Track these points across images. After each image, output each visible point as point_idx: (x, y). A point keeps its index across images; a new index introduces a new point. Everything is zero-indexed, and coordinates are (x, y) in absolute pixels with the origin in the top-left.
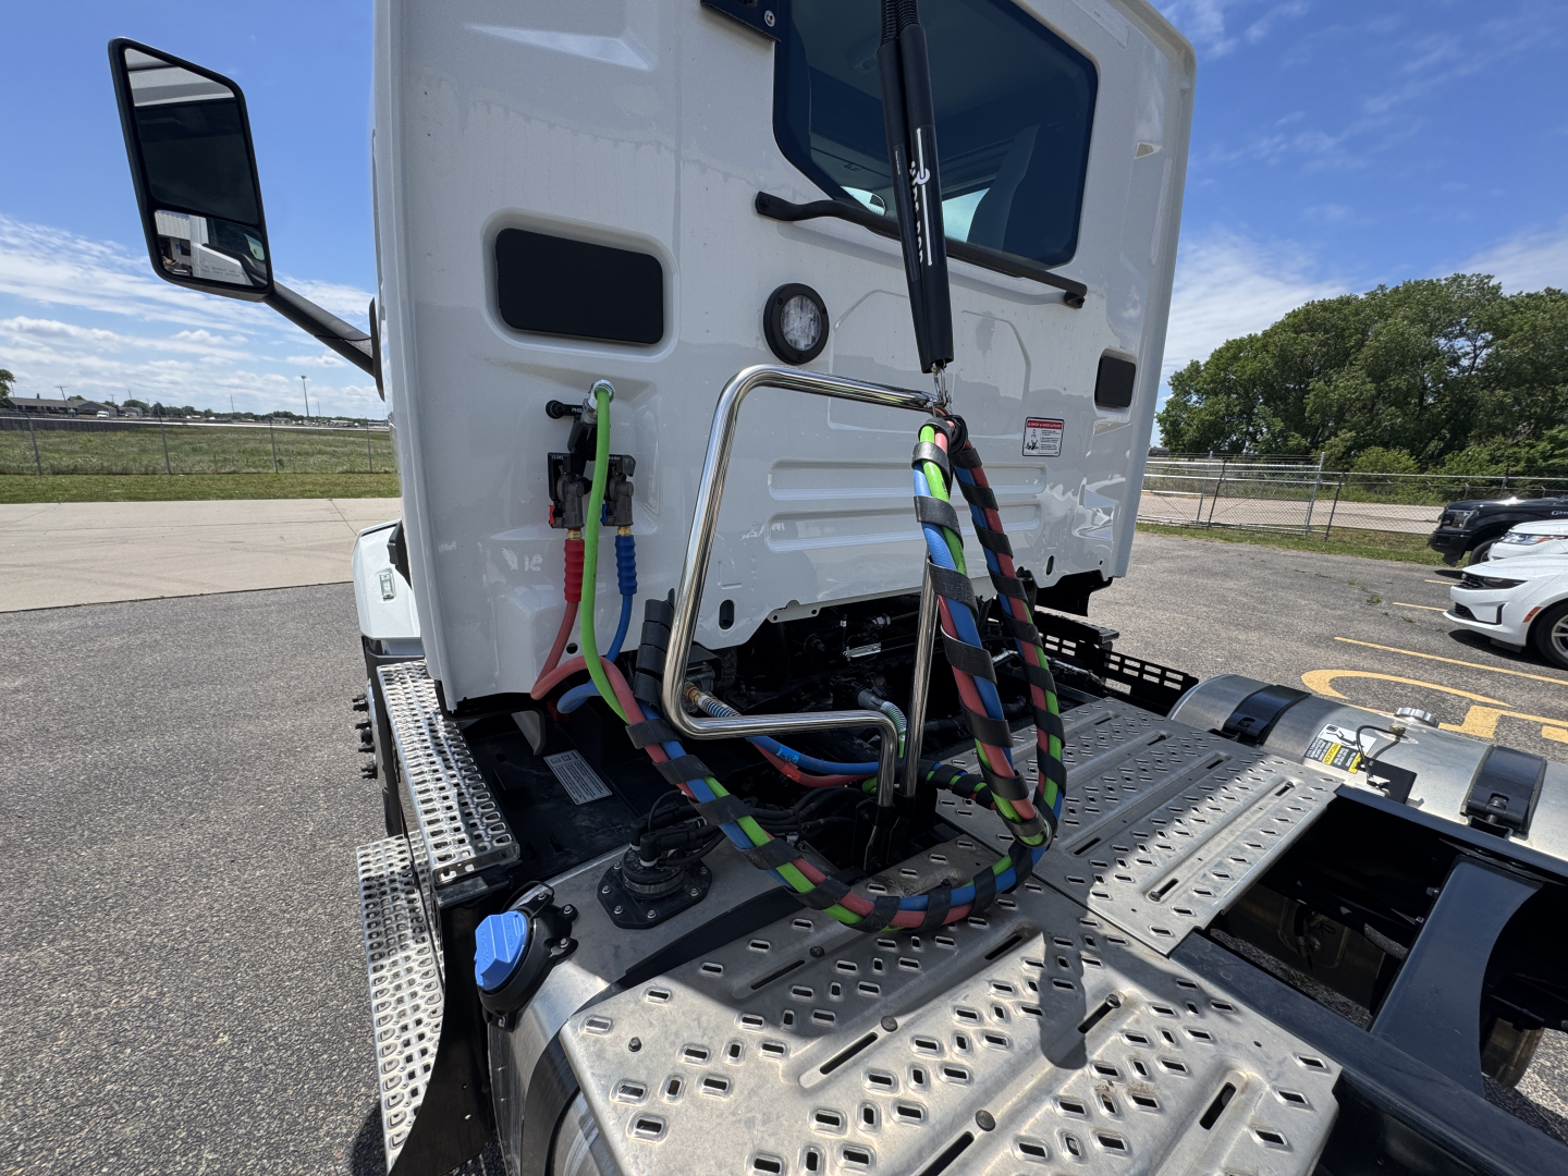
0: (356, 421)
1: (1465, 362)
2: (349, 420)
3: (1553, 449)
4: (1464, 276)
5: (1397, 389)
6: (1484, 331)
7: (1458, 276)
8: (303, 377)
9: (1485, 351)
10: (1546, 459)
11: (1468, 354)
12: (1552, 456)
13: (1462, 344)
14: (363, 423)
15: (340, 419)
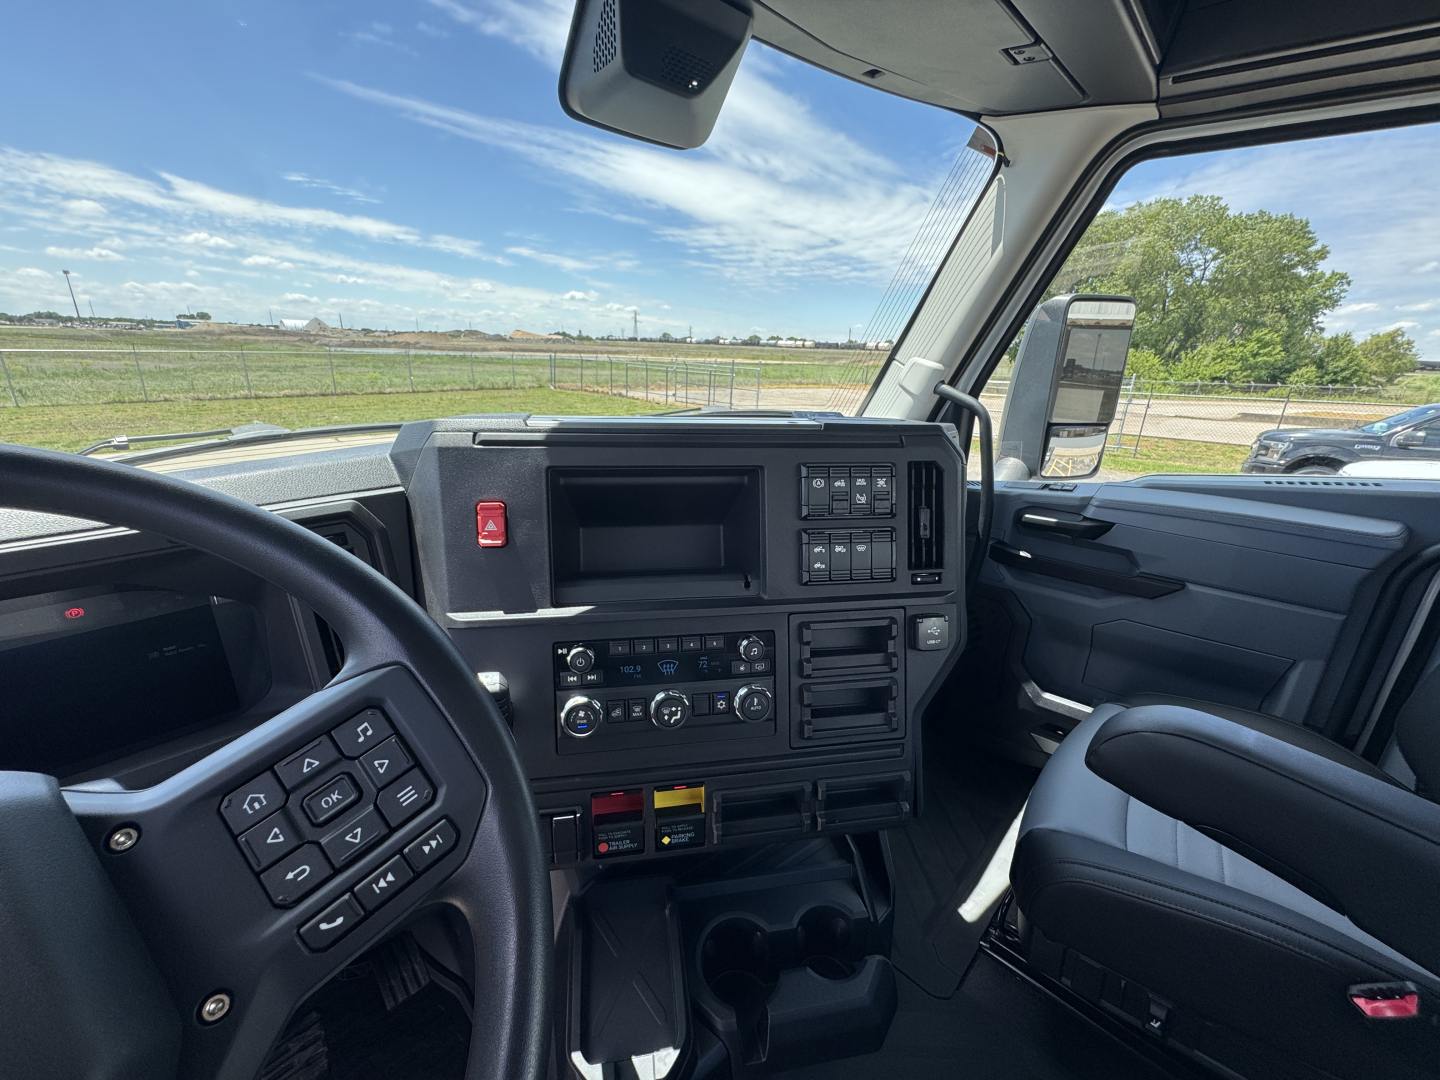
0: (140, 322)
1: (1198, 273)
2: (131, 320)
3: (1259, 348)
4: (1202, 198)
5: (1148, 296)
6: (1213, 246)
7: (1197, 197)
8: (66, 272)
9: (1213, 263)
10: (1255, 356)
11: (1199, 266)
12: (1257, 354)
13: (1197, 257)
14: (150, 324)
15: (120, 320)
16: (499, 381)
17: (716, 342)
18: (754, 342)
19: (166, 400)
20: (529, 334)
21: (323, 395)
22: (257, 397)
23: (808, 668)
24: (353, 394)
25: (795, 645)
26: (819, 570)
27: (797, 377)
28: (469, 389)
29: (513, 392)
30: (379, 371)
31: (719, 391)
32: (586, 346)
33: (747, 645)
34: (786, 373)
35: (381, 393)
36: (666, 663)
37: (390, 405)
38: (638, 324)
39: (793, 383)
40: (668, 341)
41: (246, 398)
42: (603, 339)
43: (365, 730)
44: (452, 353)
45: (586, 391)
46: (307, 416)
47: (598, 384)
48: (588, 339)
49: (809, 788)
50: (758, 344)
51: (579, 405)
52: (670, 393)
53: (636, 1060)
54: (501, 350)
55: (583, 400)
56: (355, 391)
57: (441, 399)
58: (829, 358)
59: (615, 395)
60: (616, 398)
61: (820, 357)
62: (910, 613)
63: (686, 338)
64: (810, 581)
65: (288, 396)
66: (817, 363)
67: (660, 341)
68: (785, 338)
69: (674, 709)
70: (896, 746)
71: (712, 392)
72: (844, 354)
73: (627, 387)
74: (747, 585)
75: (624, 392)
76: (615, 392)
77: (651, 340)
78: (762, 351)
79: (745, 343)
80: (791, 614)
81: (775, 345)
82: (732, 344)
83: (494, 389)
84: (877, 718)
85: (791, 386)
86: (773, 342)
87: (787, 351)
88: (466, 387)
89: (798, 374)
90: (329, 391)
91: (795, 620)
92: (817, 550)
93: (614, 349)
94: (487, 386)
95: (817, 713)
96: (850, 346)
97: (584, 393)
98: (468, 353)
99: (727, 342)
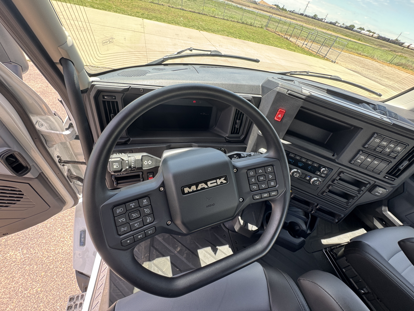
16: (249, 21)
17: (334, 24)
18: (351, 28)
19: (162, 5)
20: (266, 3)
21: (199, 13)
22: (183, 10)
23: (336, 182)
24: (207, 15)
25: (336, 175)
26: (358, 162)
27: (360, 50)
28: (239, 22)
29: (252, 27)
30: (215, 8)
31: (324, 48)
32: (283, 13)
33: (324, 170)
34: (356, 47)
35: (214, 17)
36: (300, 163)
37: (215, 22)
38: (307, 7)
39: (356, 53)
40: (315, 19)
41: (180, 9)
42: (290, 12)
43: (270, 169)
44: (238, 6)
45: (276, 33)
46: (194, 20)
47: (281, 32)
48: (285, 10)
49: (316, 204)
50: (352, 30)
51: (271, 39)
52: (305, 43)
53: (249, 224)
54: (254, 8)
55: (274, 37)
56: (208, 14)
57: (230, 24)
58: (381, 45)
59: (285, 38)
60: (285, 39)
61: (376, 43)
62: (376, 183)
63: (323, 19)
64: (353, 163)
65: (190, 11)
66: (373, 46)
67: (312, 18)
68: (366, 30)
69: (297, 174)
70: (345, 208)
71: (322, 47)
72: (389, 45)
73: (291, 36)
74: (333, 155)
75: (289, 37)
76: (286, 37)
77: (309, 17)
78: (352, 33)
79: (346, 28)
80: (340, 168)
81: (359, 32)
82: (341, 27)
83: (246, 24)
84: (345, 200)
85: (355, 54)
86: (360, 30)
87: (363, 37)
88: (239, 21)
89: (361, 49)
90: (201, 12)
91: (340, 170)
92: (362, 157)
93: (293, 17)
94: (245, 22)
95: (330, 191)
96: (396, 42)
97: (275, 34)
98: (244, 7)
99: (339, 25)
